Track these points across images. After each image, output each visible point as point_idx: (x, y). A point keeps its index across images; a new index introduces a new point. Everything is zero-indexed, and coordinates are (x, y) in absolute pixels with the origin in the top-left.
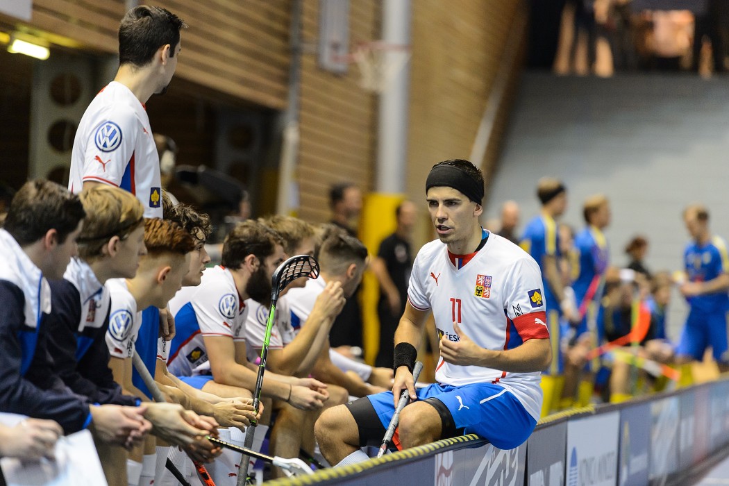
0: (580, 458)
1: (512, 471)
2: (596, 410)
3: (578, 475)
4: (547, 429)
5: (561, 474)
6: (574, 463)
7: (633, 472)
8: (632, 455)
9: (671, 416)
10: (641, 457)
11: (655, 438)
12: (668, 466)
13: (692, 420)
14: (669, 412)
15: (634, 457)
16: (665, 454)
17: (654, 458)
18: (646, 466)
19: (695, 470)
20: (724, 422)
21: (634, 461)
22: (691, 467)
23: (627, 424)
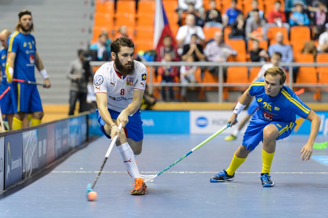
7: (13, 168)
8: (12, 160)
9: (33, 139)
10: (18, 160)
11: (25, 151)
12: (32, 165)
13: (45, 141)
14: (32, 136)
15: (13, 161)
16: (31, 159)
17: (25, 161)
18: (21, 165)
19: (48, 167)
20: (62, 142)
21: (13, 163)
22: (46, 166)
23: (9, 143)
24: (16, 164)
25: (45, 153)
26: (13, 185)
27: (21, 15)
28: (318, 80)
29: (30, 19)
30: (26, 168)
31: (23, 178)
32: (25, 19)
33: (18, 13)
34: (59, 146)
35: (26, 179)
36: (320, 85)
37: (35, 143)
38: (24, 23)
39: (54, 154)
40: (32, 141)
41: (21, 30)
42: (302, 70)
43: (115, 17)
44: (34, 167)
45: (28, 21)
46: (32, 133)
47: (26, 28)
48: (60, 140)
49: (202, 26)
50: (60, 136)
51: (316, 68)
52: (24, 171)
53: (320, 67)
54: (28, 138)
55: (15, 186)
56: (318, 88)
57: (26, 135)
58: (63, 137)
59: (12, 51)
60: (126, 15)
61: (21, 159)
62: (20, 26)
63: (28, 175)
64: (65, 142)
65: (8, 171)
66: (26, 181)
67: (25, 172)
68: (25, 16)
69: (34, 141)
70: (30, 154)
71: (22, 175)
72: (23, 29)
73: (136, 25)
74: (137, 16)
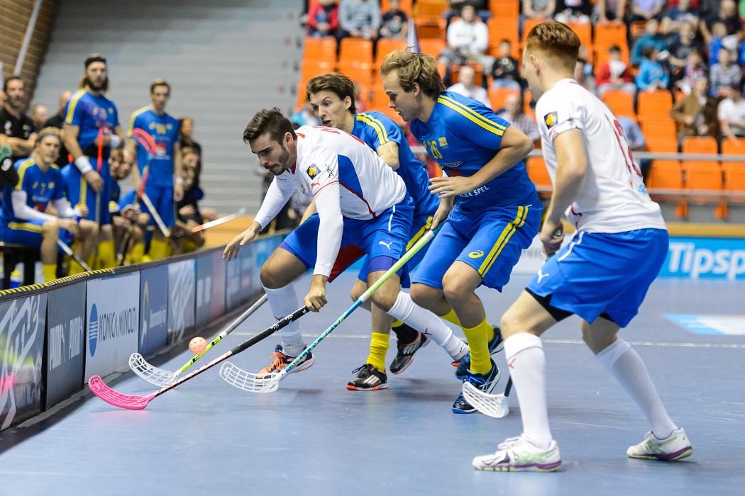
0: (100, 313)
1: (33, 325)
2: (115, 270)
3: (98, 329)
4: (66, 288)
5: (82, 328)
6: (94, 318)
7: (152, 326)
8: (151, 311)
9: (187, 275)
10: (160, 313)
11: (172, 296)
12: (185, 321)
13: (208, 280)
14: (186, 272)
15: (153, 312)
16: (182, 310)
17: (172, 314)
18: (164, 320)
19: (213, 324)
20: (240, 281)
21: (153, 316)
22: (209, 322)
23: (146, 282)
24: (157, 318)
25: (207, 299)
26: (151, 355)
27: (89, 62)
28: (684, 184)
29: (103, 70)
30: (173, 326)
31: (168, 342)
32: (95, 70)
33: (85, 58)
34: (233, 289)
35: (173, 344)
36: (686, 191)
37: (190, 283)
38: (93, 76)
39: (223, 302)
40: (185, 281)
41: (87, 89)
42: (656, 165)
43: (337, 67)
44: (188, 325)
45: (99, 73)
46: (185, 266)
47: (97, 84)
48: (237, 279)
49: (486, 86)
50: (238, 272)
51: (681, 161)
52: (169, 330)
53: (688, 160)
54: (177, 273)
55: (154, 356)
56: (684, 196)
57: (173, 268)
58: (242, 274)
59: (73, 123)
60: (356, 64)
61: (165, 311)
62: (87, 82)
63: (176, 338)
64: (246, 282)
65: (144, 331)
66: (173, 348)
67: (172, 333)
68: (96, 65)
69: (188, 280)
70: (181, 302)
71: (165, 337)
72: (92, 87)
73: (373, 83)
74: (374, 68)
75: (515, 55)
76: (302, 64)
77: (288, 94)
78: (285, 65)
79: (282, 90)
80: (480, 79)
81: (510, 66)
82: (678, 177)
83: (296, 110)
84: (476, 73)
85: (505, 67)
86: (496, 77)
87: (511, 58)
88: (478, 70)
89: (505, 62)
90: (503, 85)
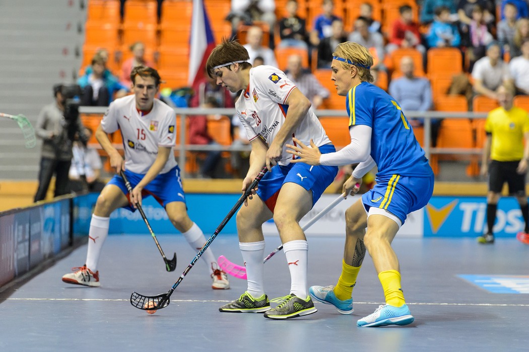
34: (23, 254)
36: (477, 150)
39: (11, 268)
42: (447, 124)
43: (122, 28)
49: (272, 46)
50: (27, 237)
51: (471, 120)
53: (478, 119)
56: (474, 155)
58: (32, 239)
60: (140, 25)
64: (35, 247)
73: (159, 44)
74: (159, 28)
75: (302, 14)
76: (85, 26)
77: (71, 56)
78: (69, 26)
79: (65, 52)
80: (267, 39)
81: (297, 26)
82: (469, 137)
83: (81, 72)
84: (264, 32)
85: (291, 26)
86: (283, 37)
87: (297, 17)
88: (265, 30)
89: (292, 21)
90: (290, 45)
